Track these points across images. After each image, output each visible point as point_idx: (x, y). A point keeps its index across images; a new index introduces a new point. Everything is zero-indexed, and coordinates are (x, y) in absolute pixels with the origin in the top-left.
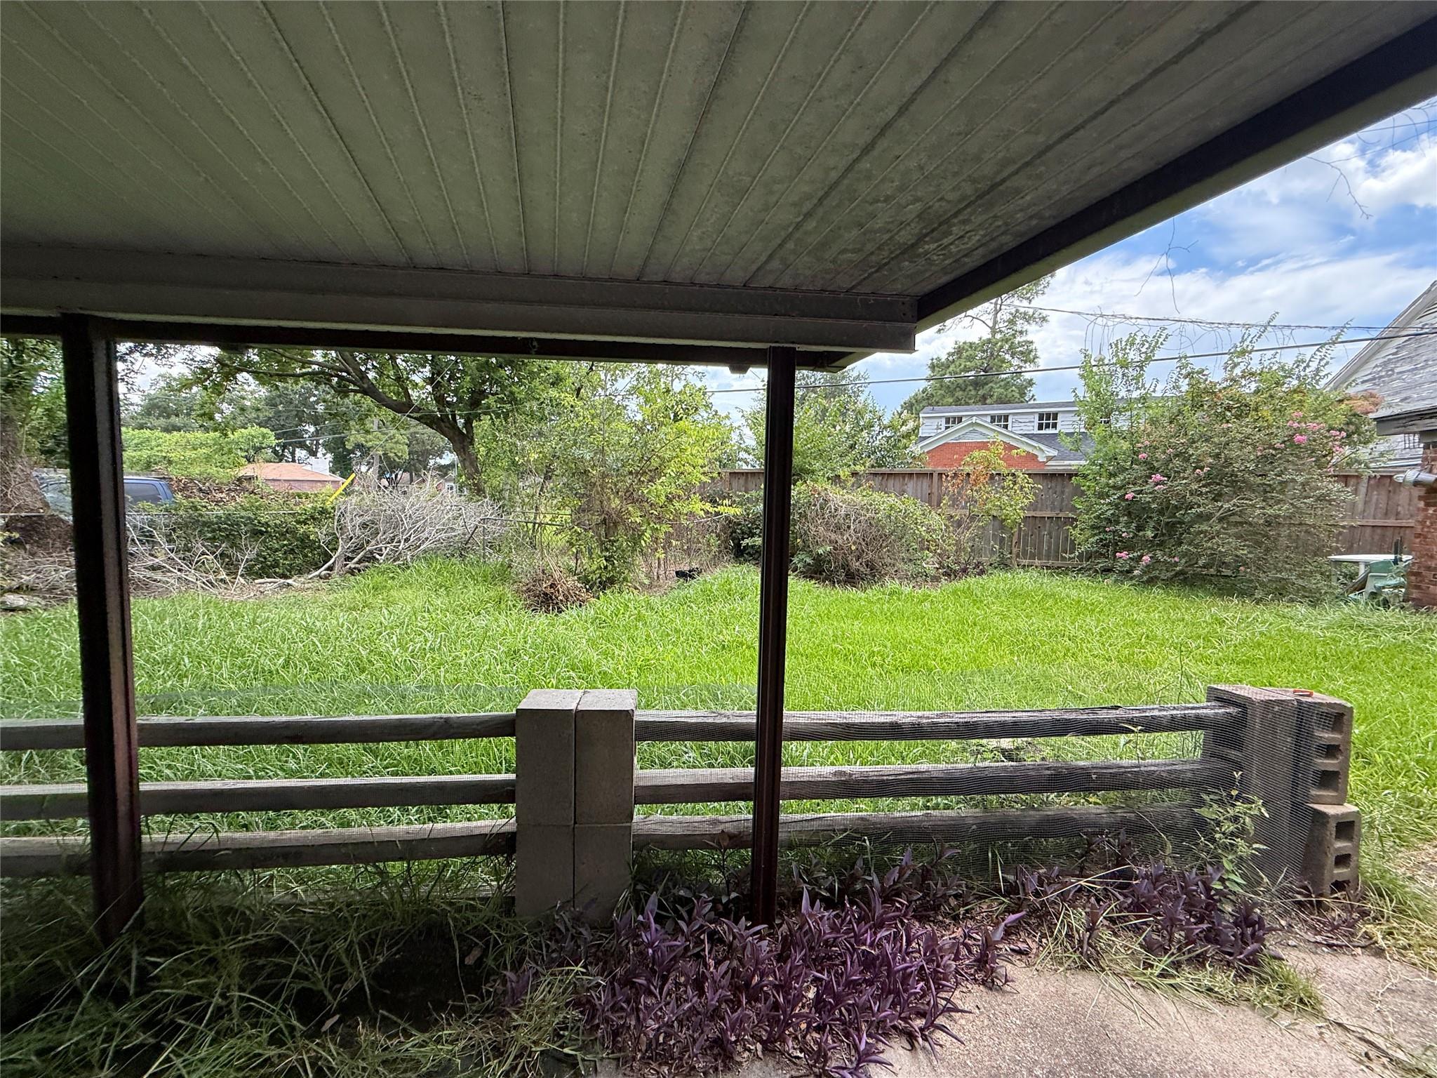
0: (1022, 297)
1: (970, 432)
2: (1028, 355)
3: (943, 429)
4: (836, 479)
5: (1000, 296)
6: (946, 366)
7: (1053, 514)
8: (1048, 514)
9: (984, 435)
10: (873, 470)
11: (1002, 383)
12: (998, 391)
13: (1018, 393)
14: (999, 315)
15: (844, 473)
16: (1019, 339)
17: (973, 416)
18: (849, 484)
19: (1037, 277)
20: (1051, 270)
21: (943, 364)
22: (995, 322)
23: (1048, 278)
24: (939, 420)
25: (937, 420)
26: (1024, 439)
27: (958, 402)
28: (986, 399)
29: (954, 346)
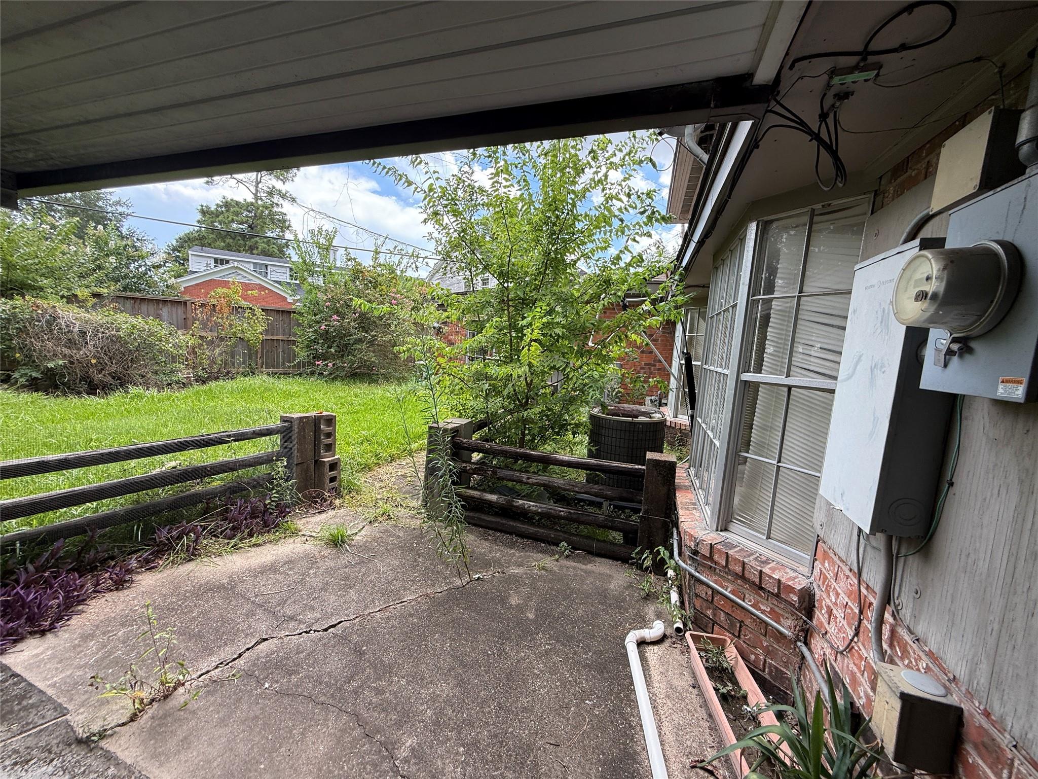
0: (277, 178)
1: (233, 273)
2: (283, 224)
3: (212, 266)
4: (72, 299)
5: (260, 171)
6: (217, 214)
7: (285, 338)
8: (281, 338)
9: (245, 277)
10: (118, 294)
11: (265, 240)
12: (262, 246)
13: (276, 251)
14: (260, 185)
15: (82, 293)
16: (275, 209)
17: (236, 261)
18: (90, 304)
19: (288, 168)
20: (298, 167)
21: (212, 213)
22: (257, 191)
23: (295, 170)
24: (208, 260)
25: (207, 259)
26: (276, 285)
27: (229, 248)
28: (253, 250)
29: (221, 199)
